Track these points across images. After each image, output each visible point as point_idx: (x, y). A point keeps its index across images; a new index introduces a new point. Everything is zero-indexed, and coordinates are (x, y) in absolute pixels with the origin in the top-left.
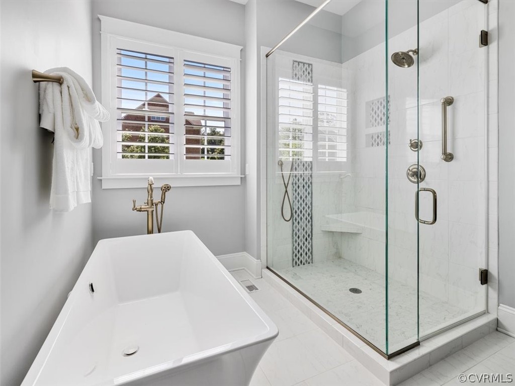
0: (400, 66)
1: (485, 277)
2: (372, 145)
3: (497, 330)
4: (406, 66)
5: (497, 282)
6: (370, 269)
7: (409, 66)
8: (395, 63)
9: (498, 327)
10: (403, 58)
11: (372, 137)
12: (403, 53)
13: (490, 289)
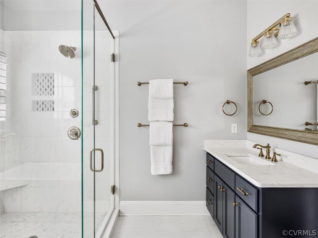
0: (65, 56)
1: (114, 190)
2: (38, 109)
3: (119, 216)
4: (70, 57)
5: (119, 190)
6: (37, 212)
7: (72, 57)
8: (61, 52)
9: (119, 214)
10: (68, 51)
11: (37, 103)
12: (68, 47)
13: (116, 195)
